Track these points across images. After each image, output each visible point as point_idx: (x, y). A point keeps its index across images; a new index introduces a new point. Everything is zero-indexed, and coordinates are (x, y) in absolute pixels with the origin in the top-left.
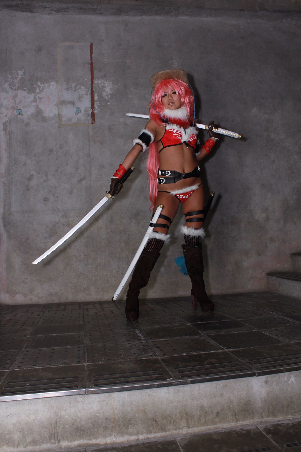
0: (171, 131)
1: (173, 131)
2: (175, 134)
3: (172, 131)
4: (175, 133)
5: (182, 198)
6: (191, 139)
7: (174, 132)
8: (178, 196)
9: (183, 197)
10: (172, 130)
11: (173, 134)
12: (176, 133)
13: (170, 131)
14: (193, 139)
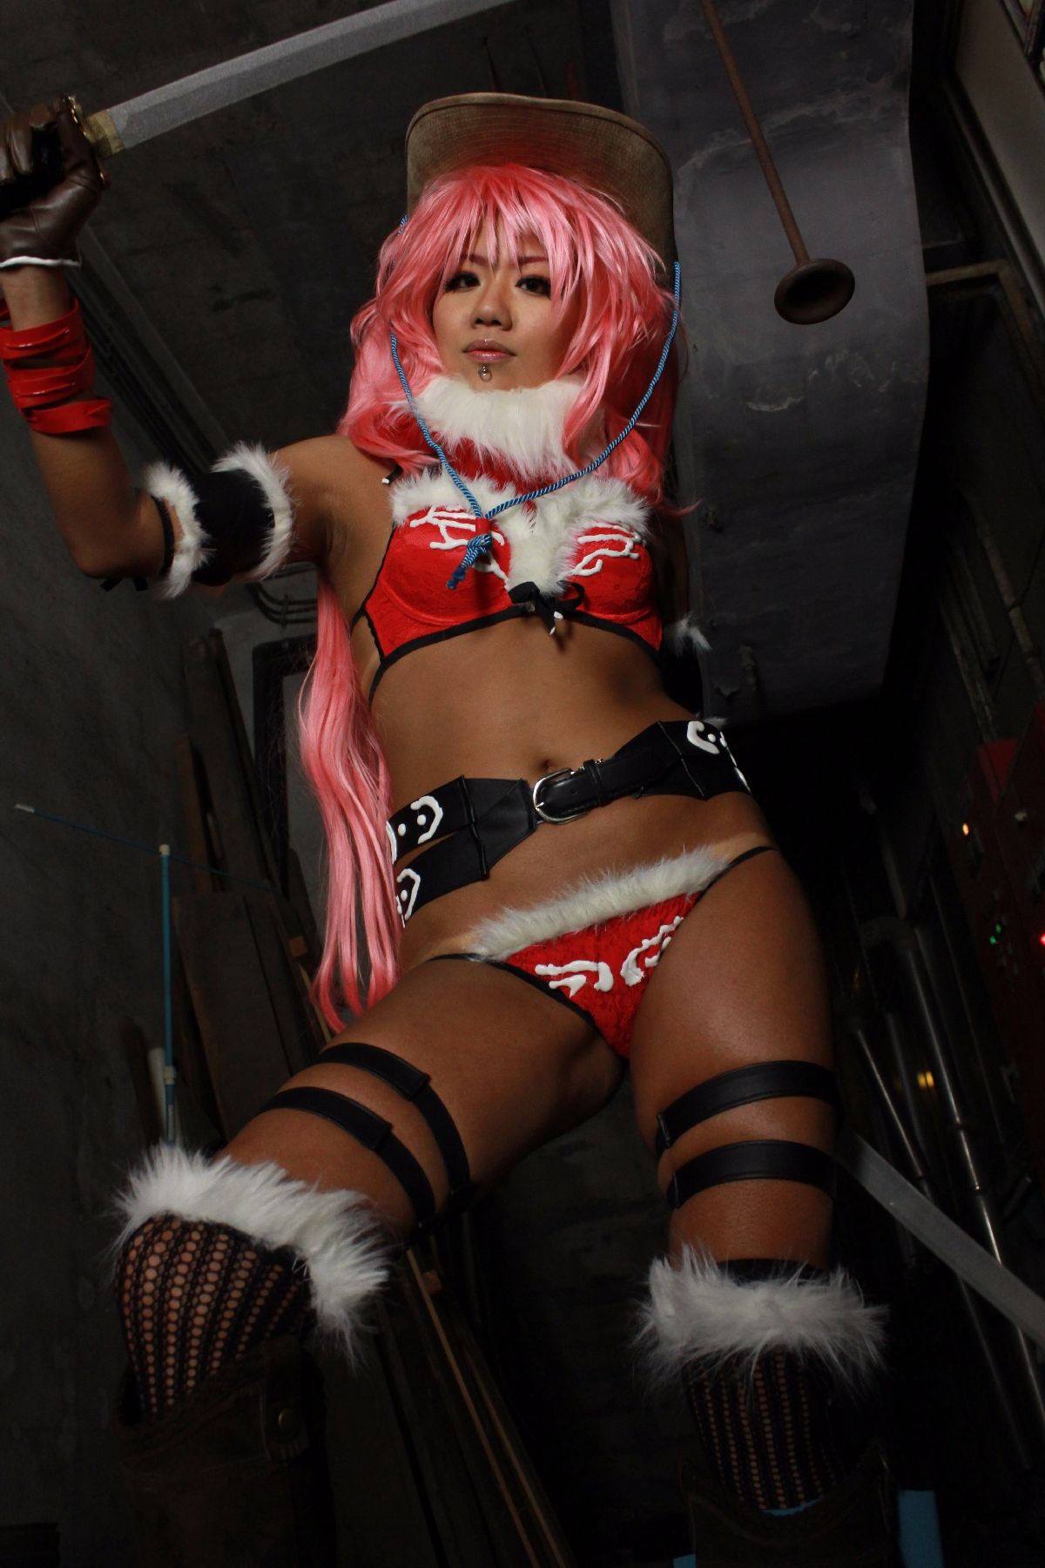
0: (422, 521)
1: (435, 522)
2: (442, 540)
3: (427, 525)
4: (443, 532)
5: (587, 989)
6: (587, 559)
7: (443, 525)
8: (548, 978)
9: (593, 976)
10: (430, 518)
11: (434, 545)
12: (454, 532)
13: (414, 523)
14: (599, 563)
